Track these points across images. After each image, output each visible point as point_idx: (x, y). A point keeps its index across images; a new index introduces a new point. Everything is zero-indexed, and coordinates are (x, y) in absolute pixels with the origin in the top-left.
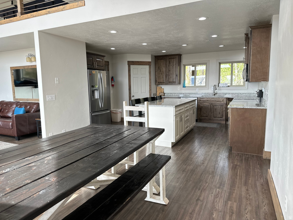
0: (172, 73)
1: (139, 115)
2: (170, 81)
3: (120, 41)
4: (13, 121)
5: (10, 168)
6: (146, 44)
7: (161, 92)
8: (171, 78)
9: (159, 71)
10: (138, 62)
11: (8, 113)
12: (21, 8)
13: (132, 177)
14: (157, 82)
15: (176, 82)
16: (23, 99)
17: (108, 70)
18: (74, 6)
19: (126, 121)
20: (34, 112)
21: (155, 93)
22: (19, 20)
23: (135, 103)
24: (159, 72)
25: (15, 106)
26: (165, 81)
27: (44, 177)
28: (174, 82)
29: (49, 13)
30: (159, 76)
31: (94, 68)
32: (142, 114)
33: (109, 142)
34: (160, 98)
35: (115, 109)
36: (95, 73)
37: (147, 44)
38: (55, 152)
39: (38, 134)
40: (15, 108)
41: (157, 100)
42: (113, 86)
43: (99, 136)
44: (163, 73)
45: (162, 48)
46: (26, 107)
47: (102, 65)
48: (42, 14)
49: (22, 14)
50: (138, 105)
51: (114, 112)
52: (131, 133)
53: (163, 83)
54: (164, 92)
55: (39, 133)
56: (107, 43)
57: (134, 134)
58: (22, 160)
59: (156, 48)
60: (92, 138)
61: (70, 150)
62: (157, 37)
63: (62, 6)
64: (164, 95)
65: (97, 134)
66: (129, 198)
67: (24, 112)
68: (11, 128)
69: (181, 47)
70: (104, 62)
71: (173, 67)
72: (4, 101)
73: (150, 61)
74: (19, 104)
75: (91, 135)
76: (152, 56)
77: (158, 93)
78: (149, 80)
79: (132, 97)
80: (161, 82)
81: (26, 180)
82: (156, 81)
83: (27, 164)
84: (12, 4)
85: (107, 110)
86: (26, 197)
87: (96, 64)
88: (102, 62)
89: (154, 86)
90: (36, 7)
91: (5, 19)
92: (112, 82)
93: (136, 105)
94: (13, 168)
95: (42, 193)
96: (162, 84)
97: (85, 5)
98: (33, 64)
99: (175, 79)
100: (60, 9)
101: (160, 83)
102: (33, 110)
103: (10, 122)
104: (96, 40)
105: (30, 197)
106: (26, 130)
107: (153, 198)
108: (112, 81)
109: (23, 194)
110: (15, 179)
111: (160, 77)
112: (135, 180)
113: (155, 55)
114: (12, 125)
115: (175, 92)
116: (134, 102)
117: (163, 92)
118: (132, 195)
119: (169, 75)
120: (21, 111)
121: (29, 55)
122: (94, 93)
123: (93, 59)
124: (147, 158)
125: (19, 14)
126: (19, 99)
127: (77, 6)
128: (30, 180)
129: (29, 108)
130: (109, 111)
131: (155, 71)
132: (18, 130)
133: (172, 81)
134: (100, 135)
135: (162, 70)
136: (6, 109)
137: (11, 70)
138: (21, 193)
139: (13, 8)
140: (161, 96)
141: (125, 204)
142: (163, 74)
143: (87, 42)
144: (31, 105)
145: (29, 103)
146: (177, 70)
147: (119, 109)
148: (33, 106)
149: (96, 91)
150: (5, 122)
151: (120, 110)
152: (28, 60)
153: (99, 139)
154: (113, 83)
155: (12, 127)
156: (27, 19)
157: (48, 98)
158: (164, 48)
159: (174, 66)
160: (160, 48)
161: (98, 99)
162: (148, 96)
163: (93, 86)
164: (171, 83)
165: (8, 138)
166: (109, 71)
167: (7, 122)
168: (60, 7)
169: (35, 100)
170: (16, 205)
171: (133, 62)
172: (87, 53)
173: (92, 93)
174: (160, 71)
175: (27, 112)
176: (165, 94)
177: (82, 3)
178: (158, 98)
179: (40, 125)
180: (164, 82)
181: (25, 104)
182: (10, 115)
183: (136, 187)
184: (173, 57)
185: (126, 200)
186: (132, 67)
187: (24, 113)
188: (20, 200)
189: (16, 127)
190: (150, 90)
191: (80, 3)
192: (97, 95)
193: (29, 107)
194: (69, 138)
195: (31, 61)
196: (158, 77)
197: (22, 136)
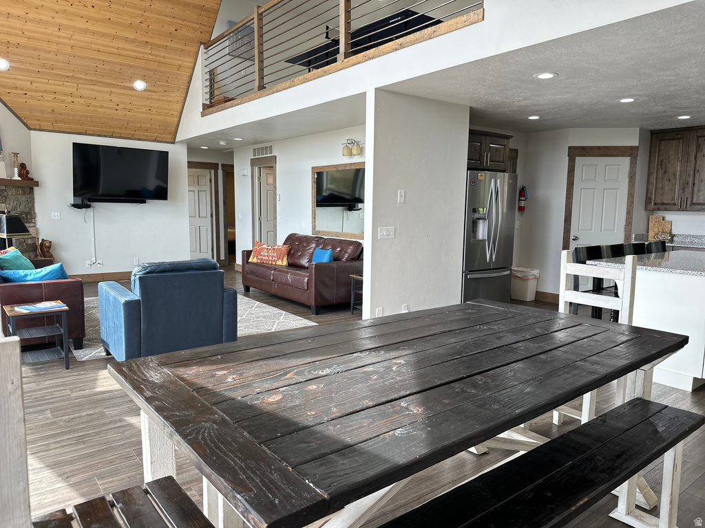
1: (593, 290)
2: (695, 201)
3: (557, 97)
4: (311, 275)
5: (329, 368)
6: (632, 100)
7: (663, 232)
8: (699, 191)
9: (661, 171)
11: (301, 258)
12: (346, 44)
13: (590, 448)
14: (650, 203)
16: (329, 233)
17: (514, 171)
18: (458, 25)
19: (566, 302)
20: (348, 260)
21: (643, 232)
22: (340, 70)
23: (586, 257)
24: (660, 175)
25: (314, 245)
26: (677, 202)
27: (397, 401)
29: (402, 46)
30: (660, 185)
31: (482, 167)
32: (603, 289)
34: (660, 247)
35: (520, 269)
36: (483, 178)
37: (636, 99)
38: (410, 352)
39: (352, 308)
40: (315, 249)
41: (651, 253)
42: (521, 209)
43: (500, 330)
44: (675, 177)
45: (678, 108)
46: (334, 248)
47: (502, 160)
48: (385, 51)
49: (347, 55)
50: (597, 263)
51: (519, 275)
52: (587, 335)
53: (672, 206)
54: (671, 233)
55: (355, 304)
56: (523, 104)
57: (595, 337)
59: (661, 108)
60: (486, 333)
61: (440, 351)
62: (672, 78)
63: (429, 29)
64: (672, 241)
65: (494, 325)
66: (586, 499)
67: (330, 259)
68: (306, 288)
70: (507, 150)
72: (295, 234)
73: (636, 144)
74: (321, 242)
75: (480, 325)
76: (642, 131)
77: (651, 234)
78: (628, 196)
79: (573, 239)
80: (665, 202)
81: (364, 398)
82: (648, 200)
83: (359, 366)
84: (327, 37)
85: (504, 268)
86: (371, 435)
87: (487, 156)
88: (502, 152)
89: (639, 213)
90: (370, 39)
91: (310, 71)
92: (519, 200)
93: (588, 262)
94: (335, 369)
95: (399, 434)
96: (666, 210)
97: (483, 20)
98: (356, 159)
100: (425, 36)
101: (662, 207)
102: (346, 256)
103: (305, 276)
104: (497, 98)
105: (378, 436)
106: (331, 295)
107: (636, 517)
108: (521, 197)
109: (363, 427)
110: (344, 393)
111: (662, 188)
112: (599, 458)
113: (652, 128)
114: (308, 282)
116: (583, 255)
117: (667, 230)
118: (593, 494)
119: (694, 184)
120: (325, 257)
121: (349, 142)
122: (476, 227)
123: (483, 146)
124: (627, 408)
125: (340, 56)
126: (323, 232)
127: (464, 24)
128: (371, 400)
129: (340, 251)
130: (508, 272)
131: (649, 170)
132: (318, 294)
133: (701, 202)
134: (503, 327)
135: (671, 170)
136: (298, 251)
137: (314, 173)
138: (360, 423)
139: (327, 46)
140: (663, 243)
141: (575, 510)
142: (672, 181)
143: (474, 105)
144: (344, 245)
145: (341, 241)
147: (533, 268)
148: (347, 249)
149: (481, 221)
150: (297, 275)
151: (536, 272)
152: (345, 153)
153: (501, 337)
154: (522, 204)
155: (308, 286)
156: (355, 65)
157: (382, 232)
158: (688, 108)
160: (672, 108)
161: (483, 241)
162: (619, 239)
163: (475, 211)
164: (699, 207)
165: (298, 307)
166: (516, 172)
167: (299, 275)
168: (426, 31)
169: (355, 236)
170: (355, 446)
171: (583, 148)
172: (471, 132)
173: (472, 226)
174: (665, 172)
175: (336, 259)
176: (675, 239)
177: (477, 14)
178: (654, 248)
179: (361, 289)
180: (675, 205)
181: (334, 243)
182: (304, 262)
183: (603, 475)
185: (576, 502)
186: (580, 161)
187: (330, 262)
188: (361, 439)
189: (315, 288)
190: (629, 223)
191: (472, 16)
192: (482, 231)
193: (339, 249)
194: (433, 325)
195: (351, 154)
196: (656, 188)
197: (323, 307)
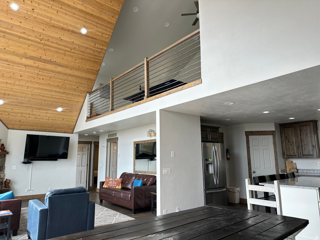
0: (306, 143)
1: (265, 197)
2: (304, 154)
3: (236, 111)
4: (132, 193)
6: (268, 112)
7: (293, 168)
8: (305, 149)
9: (287, 141)
10: (258, 131)
11: (128, 184)
12: (148, 93)
14: (285, 155)
15: (313, 155)
16: (141, 172)
19: (250, 204)
20: (150, 185)
21: (284, 168)
22: (145, 102)
23: (258, 181)
24: (287, 143)
25: (134, 178)
28: (310, 155)
29: (170, 93)
30: (287, 147)
31: (208, 141)
32: (269, 196)
33: (233, 229)
34: (292, 175)
35: (231, 187)
36: (209, 145)
37: (270, 112)
38: (176, 233)
39: (152, 210)
40: (134, 180)
41: (288, 178)
42: (228, 159)
44: (293, 143)
45: (288, 115)
46: (143, 179)
47: (216, 137)
49: (148, 97)
50: (264, 184)
51: (231, 190)
52: (260, 221)
53: (294, 156)
54: (296, 168)
55: (153, 208)
56: (222, 114)
57: (265, 222)
58: (146, 237)
59: (281, 115)
60: (213, 222)
61: (191, 232)
62: (282, 103)
63: (180, 87)
64: (297, 172)
65: (217, 217)
67: (141, 184)
68: (130, 200)
69: (316, 112)
71: (306, 136)
72: (126, 173)
73: (274, 129)
74: (137, 176)
75: (210, 217)
76: (276, 124)
77: (288, 169)
78: (275, 153)
79: (253, 173)
80: (291, 154)
82: (284, 154)
84: (140, 90)
85: (223, 187)
87: (210, 136)
88: (216, 134)
89: (281, 160)
90: (158, 90)
91: (133, 103)
92: (227, 155)
93: (260, 184)
96: (292, 158)
97: (202, 83)
98: (153, 138)
99: (311, 151)
100: (179, 90)
101: (290, 157)
102: (149, 183)
103: (129, 194)
104: (211, 112)
106: (141, 203)
111: (289, 148)
113: (279, 123)
114: (131, 197)
115: (314, 169)
119: (302, 146)
120: (139, 183)
122: (208, 168)
125: (145, 97)
126: (138, 171)
127: (194, 85)
129: (146, 180)
130: (225, 189)
131: (282, 141)
132: (135, 203)
133: (307, 154)
134: (221, 218)
135: (291, 140)
136: (127, 181)
137: (134, 145)
139: (140, 93)
140: (293, 173)
142: (293, 145)
143: (202, 115)
144: (148, 178)
145: (146, 176)
146: (313, 139)
147: (237, 187)
148: (150, 179)
149: (210, 165)
150: (125, 193)
151: (238, 189)
152: (148, 135)
153: (220, 224)
154: (228, 157)
156: (151, 100)
157: (165, 171)
158: (292, 114)
159: (309, 135)
160: (286, 115)
161: (212, 174)
162: (274, 172)
163: (207, 160)
164: (306, 156)
166: (223, 143)
167: (127, 193)
169: (152, 173)
171: (251, 132)
172: (202, 126)
173: (206, 167)
174: (289, 141)
175: (144, 184)
176: (299, 171)
177: (199, 81)
178: (289, 176)
179: (156, 199)
180: (296, 155)
181: (143, 177)
182: (129, 186)
184: (305, 125)
186: (251, 137)
187: (141, 186)
189: (134, 200)
190: (277, 165)
191: (197, 82)
192: (211, 170)
193: (145, 180)
195: (151, 136)
196: (286, 149)
197: (138, 210)
